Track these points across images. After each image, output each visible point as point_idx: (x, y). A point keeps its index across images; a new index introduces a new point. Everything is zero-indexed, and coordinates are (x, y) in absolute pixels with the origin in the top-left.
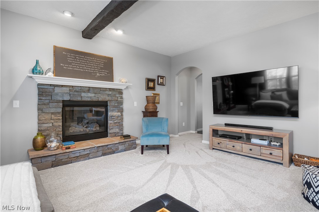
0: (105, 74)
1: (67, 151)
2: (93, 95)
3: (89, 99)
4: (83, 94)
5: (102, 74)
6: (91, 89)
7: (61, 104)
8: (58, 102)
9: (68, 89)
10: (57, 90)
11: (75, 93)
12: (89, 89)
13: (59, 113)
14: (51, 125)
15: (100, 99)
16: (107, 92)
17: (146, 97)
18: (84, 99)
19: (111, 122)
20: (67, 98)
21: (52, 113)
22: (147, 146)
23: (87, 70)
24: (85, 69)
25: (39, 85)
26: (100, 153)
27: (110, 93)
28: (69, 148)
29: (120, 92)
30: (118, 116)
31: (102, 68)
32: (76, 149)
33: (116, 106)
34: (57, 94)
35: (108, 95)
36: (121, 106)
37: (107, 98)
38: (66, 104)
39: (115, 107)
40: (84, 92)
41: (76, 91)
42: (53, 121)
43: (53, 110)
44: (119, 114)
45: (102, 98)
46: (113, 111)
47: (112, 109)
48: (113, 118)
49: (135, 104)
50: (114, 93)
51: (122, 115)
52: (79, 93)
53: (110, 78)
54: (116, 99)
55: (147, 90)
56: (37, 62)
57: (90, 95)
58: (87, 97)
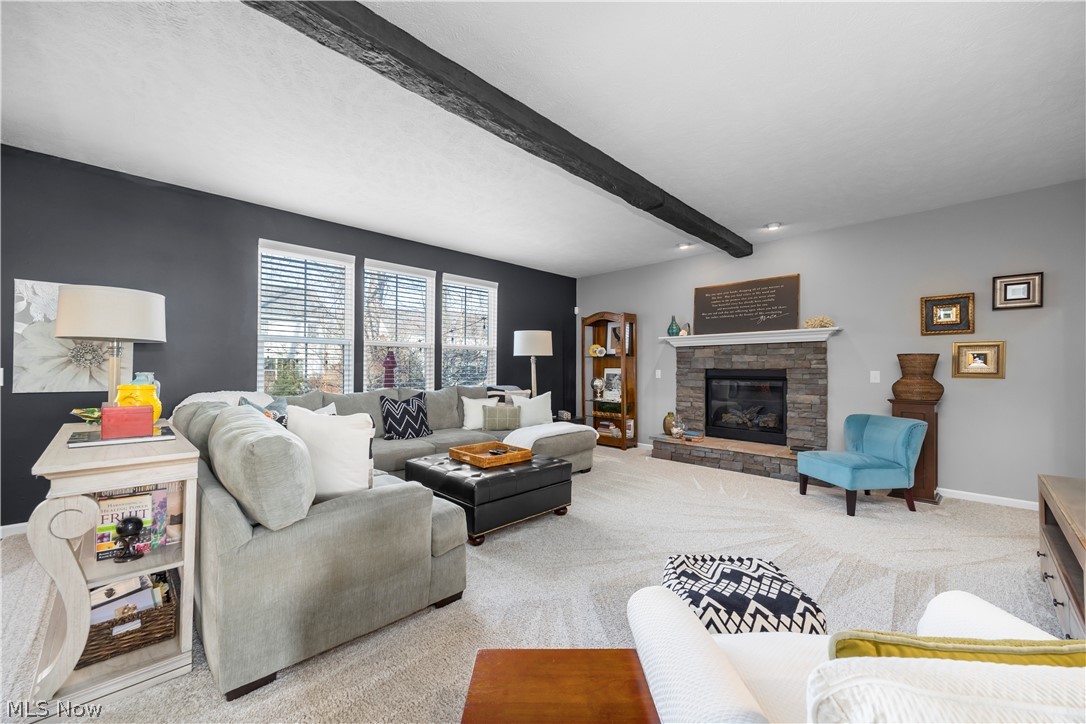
0: (777, 314)
1: (687, 443)
2: (752, 358)
3: (745, 367)
4: (735, 358)
5: (770, 315)
6: (749, 348)
7: (703, 375)
8: (698, 371)
9: (712, 351)
10: (698, 353)
11: (723, 357)
12: (745, 348)
13: (700, 388)
14: (689, 404)
15: (767, 366)
16: (783, 351)
17: (899, 356)
18: (736, 367)
19: (793, 414)
20: (710, 365)
21: (692, 388)
22: (867, 492)
23: (743, 313)
24: (738, 313)
25: (677, 348)
26: (739, 466)
27: (792, 351)
28: (690, 440)
29: (820, 348)
30: (811, 405)
31: (771, 304)
32: (698, 445)
33: (806, 380)
34: (697, 360)
35: (788, 357)
36: (821, 382)
37: (782, 364)
38: (710, 374)
39: (801, 381)
40: (737, 354)
41: (724, 354)
42: (691, 400)
43: (692, 384)
44: (815, 399)
45: (771, 363)
46: (797, 390)
47: (795, 386)
48: (796, 405)
49: (875, 377)
50: (801, 351)
51: (824, 403)
52: (729, 357)
53: (791, 320)
54: (806, 364)
55: (926, 335)
56: (673, 319)
57: (747, 358)
58: (742, 362)
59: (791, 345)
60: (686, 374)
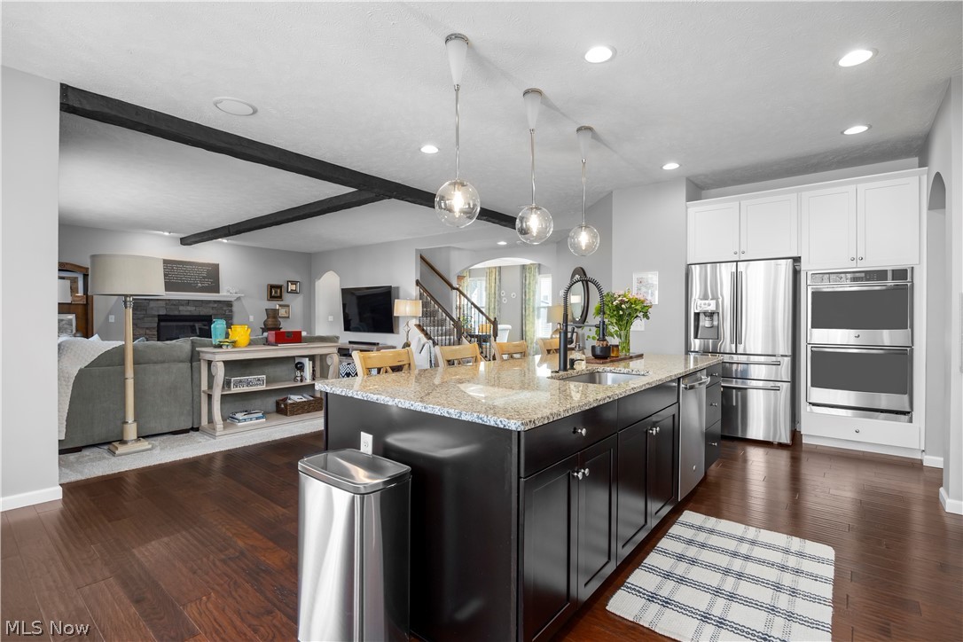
0: (208, 284)
2: (193, 308)
3: (188, 313)
4: (181, 308)
5: (203, 284)
6: (191, 302)
7: (156, 319)
8: (153, 316)
9: (164, 302)
10: (153, 304)
11: (172, 307)
12: (188, 302)
13: (154, 328)
15: (201, 313)
16: (211, 305)
17: (266, 309)
18: (182, 313)
20: (163, 312)
21: (147, 328)
23: (187, 280)
24: (184, 280)
27: (216, 305)
29: (229, 304)
31: (204, 278)
34: (152, 308)
35: (213, 308)
37: (211, 312)
38: (161, 318)
40: (183, 305)
41: (173, 305)
43: (147, 325)
45: (204, 311)
49: (252, 318)
53: (215, 289)
54: (224, 312)
55: (269, 300)
57: (189, 308)
58: (185, 310)
59: (215, 302)
60: (143, 318)
